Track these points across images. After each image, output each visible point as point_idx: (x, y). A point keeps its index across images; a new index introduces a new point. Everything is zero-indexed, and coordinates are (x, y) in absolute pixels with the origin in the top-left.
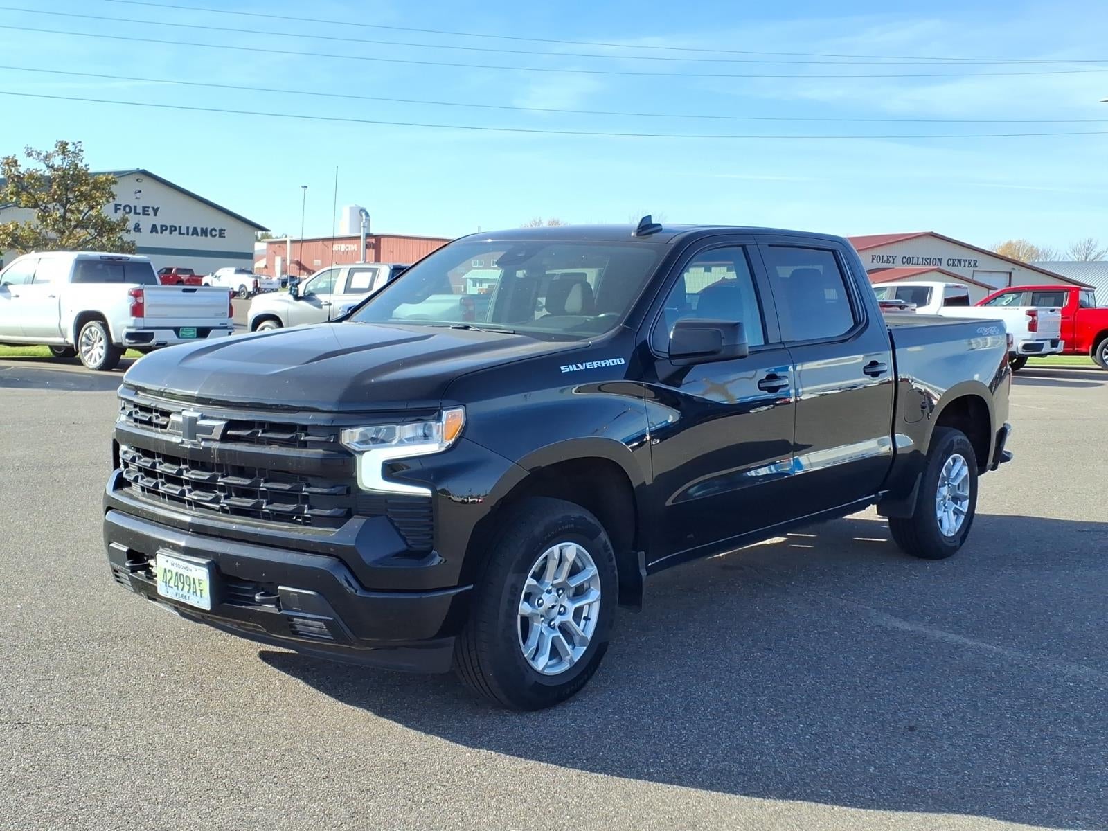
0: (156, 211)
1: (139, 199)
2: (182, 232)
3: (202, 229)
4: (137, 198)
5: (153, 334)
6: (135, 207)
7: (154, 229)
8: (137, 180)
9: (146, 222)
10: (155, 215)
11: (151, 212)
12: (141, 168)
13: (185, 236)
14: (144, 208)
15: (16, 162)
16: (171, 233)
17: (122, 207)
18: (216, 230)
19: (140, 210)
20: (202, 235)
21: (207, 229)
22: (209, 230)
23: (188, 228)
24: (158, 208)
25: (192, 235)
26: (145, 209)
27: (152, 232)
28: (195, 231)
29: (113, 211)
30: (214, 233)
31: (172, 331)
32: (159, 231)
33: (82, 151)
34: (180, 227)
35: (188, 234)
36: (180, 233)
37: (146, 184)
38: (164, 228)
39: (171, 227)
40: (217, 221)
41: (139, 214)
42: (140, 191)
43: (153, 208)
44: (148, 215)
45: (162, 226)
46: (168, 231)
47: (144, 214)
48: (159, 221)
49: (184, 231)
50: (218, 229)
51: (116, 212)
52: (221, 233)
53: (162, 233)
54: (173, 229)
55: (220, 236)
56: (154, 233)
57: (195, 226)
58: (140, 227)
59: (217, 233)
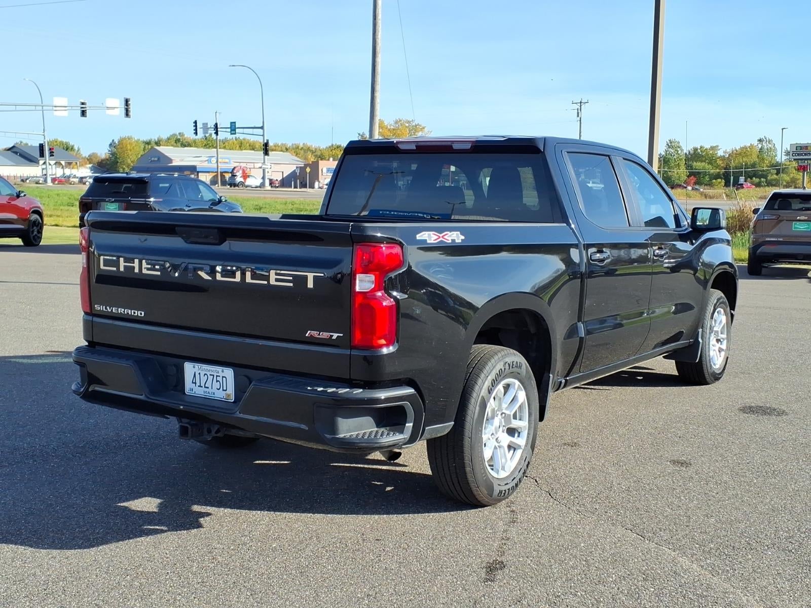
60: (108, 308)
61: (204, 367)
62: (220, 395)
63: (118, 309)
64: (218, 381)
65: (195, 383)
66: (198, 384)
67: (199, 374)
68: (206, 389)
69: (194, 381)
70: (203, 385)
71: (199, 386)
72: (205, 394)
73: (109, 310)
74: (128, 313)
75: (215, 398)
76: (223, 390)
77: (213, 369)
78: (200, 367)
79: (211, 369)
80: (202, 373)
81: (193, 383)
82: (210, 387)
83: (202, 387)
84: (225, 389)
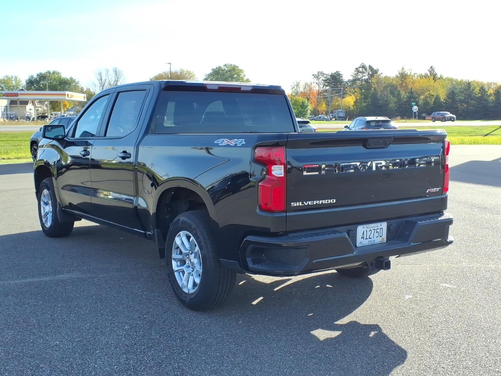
60: (305, 202)
61: (370, 226)
62: (378, 240)
63: (314, 202)
64: (378, 232)
65: (364, 238)
66: (365, 238)
67: (367, 231)
68: (370, 239)
69: (363, 237)
70: (368, 237)
71: (365, 239)
72: (369, 243)
73: (305, 204)
74: (322, 203)
75: (375, 243)
76: (380, 237)
77: (375, 225)
78: (367, 226)
79: (374, 226)
80: (368, 230)
81: (362, 238)
82: (372, 238)
83: (367, 239)
84: (381, 236)
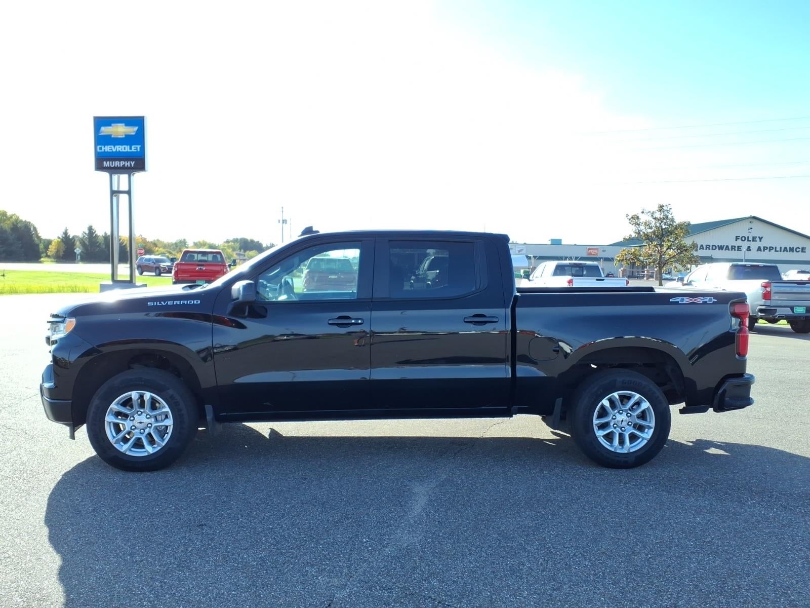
0: (761, 239)
1: (751, 232)
2: (777, 250)
3: (790, 248)
4: (749, 232)
5: (776, 309)
6: (748, 237)
7: (759, 249)
8: (750, 222)
9: (754, 246)
10: (760, 241)
11: (758, 239)
12: (753, 216)
13: (779, 252)
14: (753, 237)
15: (638, 217)
16: (770, 251)
17: (740, 238)
18: (800, 249)
19: (751, 239)
20: (790, 251)
21: (793, 248)
22: (795, 249)
23: (781, 248)
24: (762, 237)
25: (784, 251)
26: (754, 239)
27: (758, 251)
28: (785, 249)
29: (735, 240)
30: (798, 250)
31: (789, 309)
32: (762, 250)
33: (671, 209)
34: (776, 248)
35: (781, 251)
36: (776, 251)
37: (756, 224)
38: (765, 248)
39: (770, 247)
40: (800, 243)
41: (750, 241)
42: (751, 228)
43: (759, 237)
44: (756, 241)
45: (764, 247)
46: (768, 250)
47: (753, 241)
48: (762, 245)
49: (778, 249)
50: (800, 248)
51: (736, 240)
52: (803, 250)
53: (764, 251)
54: (771, 249)
55: (802, 252)
56: (759, 251)
57: (786, 246)
58: (751, 248)
59: (800, 250)
